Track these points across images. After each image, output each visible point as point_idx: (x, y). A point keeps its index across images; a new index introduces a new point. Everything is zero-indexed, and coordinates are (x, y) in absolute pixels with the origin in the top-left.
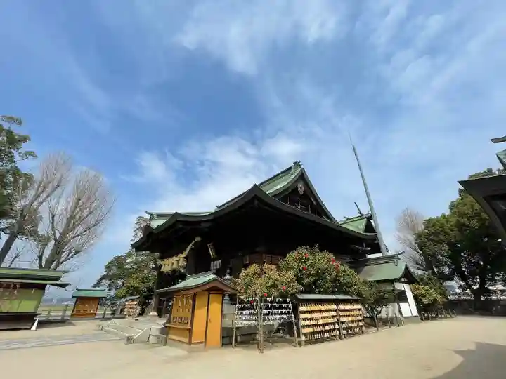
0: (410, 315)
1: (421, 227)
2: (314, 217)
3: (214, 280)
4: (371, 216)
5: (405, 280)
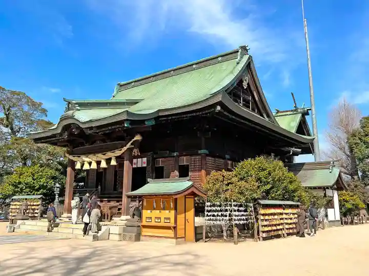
0: (334, 220)
1: (357, 125)
2: (254, 116)
3: (192, 186)
4: (308, 112)
5: (335, 186)
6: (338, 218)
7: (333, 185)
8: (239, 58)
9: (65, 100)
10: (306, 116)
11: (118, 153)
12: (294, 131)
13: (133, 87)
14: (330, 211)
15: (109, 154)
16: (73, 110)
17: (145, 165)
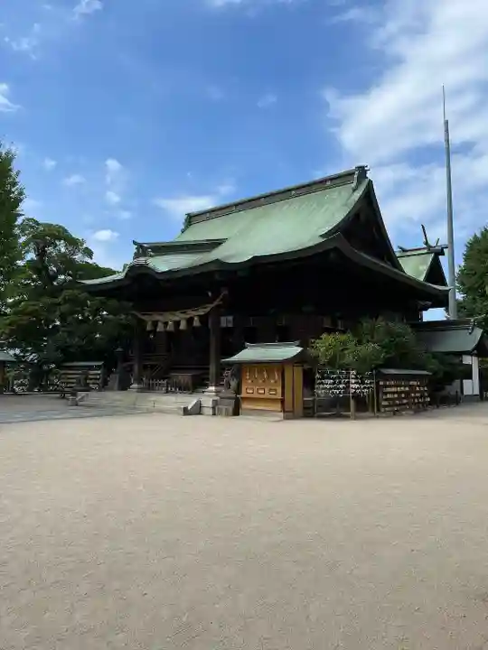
0: (471, 394)
4: (442, 250)
5: (475, 352)
6: (477, 392)
7: (473, 350)
8: (355, 182)
9: (135, 243)
10: (440, 257)
11: (201, 312)
12: (422, 278)
13: (208, 219)
14: (466, 383)
15: (191, 313)
16: (145, 256)
17: (230, 325)
